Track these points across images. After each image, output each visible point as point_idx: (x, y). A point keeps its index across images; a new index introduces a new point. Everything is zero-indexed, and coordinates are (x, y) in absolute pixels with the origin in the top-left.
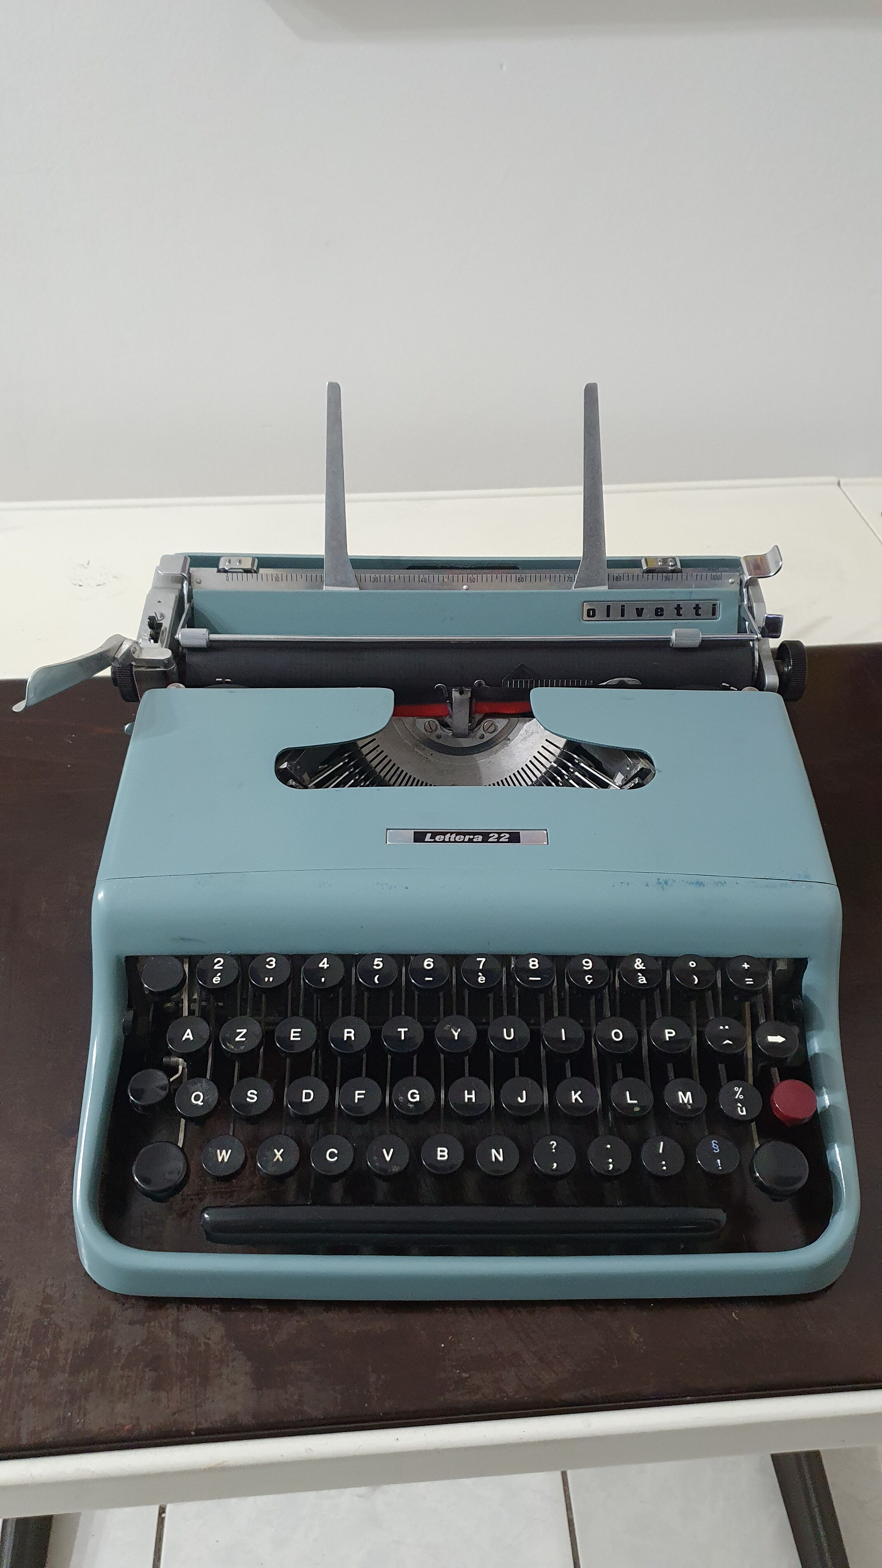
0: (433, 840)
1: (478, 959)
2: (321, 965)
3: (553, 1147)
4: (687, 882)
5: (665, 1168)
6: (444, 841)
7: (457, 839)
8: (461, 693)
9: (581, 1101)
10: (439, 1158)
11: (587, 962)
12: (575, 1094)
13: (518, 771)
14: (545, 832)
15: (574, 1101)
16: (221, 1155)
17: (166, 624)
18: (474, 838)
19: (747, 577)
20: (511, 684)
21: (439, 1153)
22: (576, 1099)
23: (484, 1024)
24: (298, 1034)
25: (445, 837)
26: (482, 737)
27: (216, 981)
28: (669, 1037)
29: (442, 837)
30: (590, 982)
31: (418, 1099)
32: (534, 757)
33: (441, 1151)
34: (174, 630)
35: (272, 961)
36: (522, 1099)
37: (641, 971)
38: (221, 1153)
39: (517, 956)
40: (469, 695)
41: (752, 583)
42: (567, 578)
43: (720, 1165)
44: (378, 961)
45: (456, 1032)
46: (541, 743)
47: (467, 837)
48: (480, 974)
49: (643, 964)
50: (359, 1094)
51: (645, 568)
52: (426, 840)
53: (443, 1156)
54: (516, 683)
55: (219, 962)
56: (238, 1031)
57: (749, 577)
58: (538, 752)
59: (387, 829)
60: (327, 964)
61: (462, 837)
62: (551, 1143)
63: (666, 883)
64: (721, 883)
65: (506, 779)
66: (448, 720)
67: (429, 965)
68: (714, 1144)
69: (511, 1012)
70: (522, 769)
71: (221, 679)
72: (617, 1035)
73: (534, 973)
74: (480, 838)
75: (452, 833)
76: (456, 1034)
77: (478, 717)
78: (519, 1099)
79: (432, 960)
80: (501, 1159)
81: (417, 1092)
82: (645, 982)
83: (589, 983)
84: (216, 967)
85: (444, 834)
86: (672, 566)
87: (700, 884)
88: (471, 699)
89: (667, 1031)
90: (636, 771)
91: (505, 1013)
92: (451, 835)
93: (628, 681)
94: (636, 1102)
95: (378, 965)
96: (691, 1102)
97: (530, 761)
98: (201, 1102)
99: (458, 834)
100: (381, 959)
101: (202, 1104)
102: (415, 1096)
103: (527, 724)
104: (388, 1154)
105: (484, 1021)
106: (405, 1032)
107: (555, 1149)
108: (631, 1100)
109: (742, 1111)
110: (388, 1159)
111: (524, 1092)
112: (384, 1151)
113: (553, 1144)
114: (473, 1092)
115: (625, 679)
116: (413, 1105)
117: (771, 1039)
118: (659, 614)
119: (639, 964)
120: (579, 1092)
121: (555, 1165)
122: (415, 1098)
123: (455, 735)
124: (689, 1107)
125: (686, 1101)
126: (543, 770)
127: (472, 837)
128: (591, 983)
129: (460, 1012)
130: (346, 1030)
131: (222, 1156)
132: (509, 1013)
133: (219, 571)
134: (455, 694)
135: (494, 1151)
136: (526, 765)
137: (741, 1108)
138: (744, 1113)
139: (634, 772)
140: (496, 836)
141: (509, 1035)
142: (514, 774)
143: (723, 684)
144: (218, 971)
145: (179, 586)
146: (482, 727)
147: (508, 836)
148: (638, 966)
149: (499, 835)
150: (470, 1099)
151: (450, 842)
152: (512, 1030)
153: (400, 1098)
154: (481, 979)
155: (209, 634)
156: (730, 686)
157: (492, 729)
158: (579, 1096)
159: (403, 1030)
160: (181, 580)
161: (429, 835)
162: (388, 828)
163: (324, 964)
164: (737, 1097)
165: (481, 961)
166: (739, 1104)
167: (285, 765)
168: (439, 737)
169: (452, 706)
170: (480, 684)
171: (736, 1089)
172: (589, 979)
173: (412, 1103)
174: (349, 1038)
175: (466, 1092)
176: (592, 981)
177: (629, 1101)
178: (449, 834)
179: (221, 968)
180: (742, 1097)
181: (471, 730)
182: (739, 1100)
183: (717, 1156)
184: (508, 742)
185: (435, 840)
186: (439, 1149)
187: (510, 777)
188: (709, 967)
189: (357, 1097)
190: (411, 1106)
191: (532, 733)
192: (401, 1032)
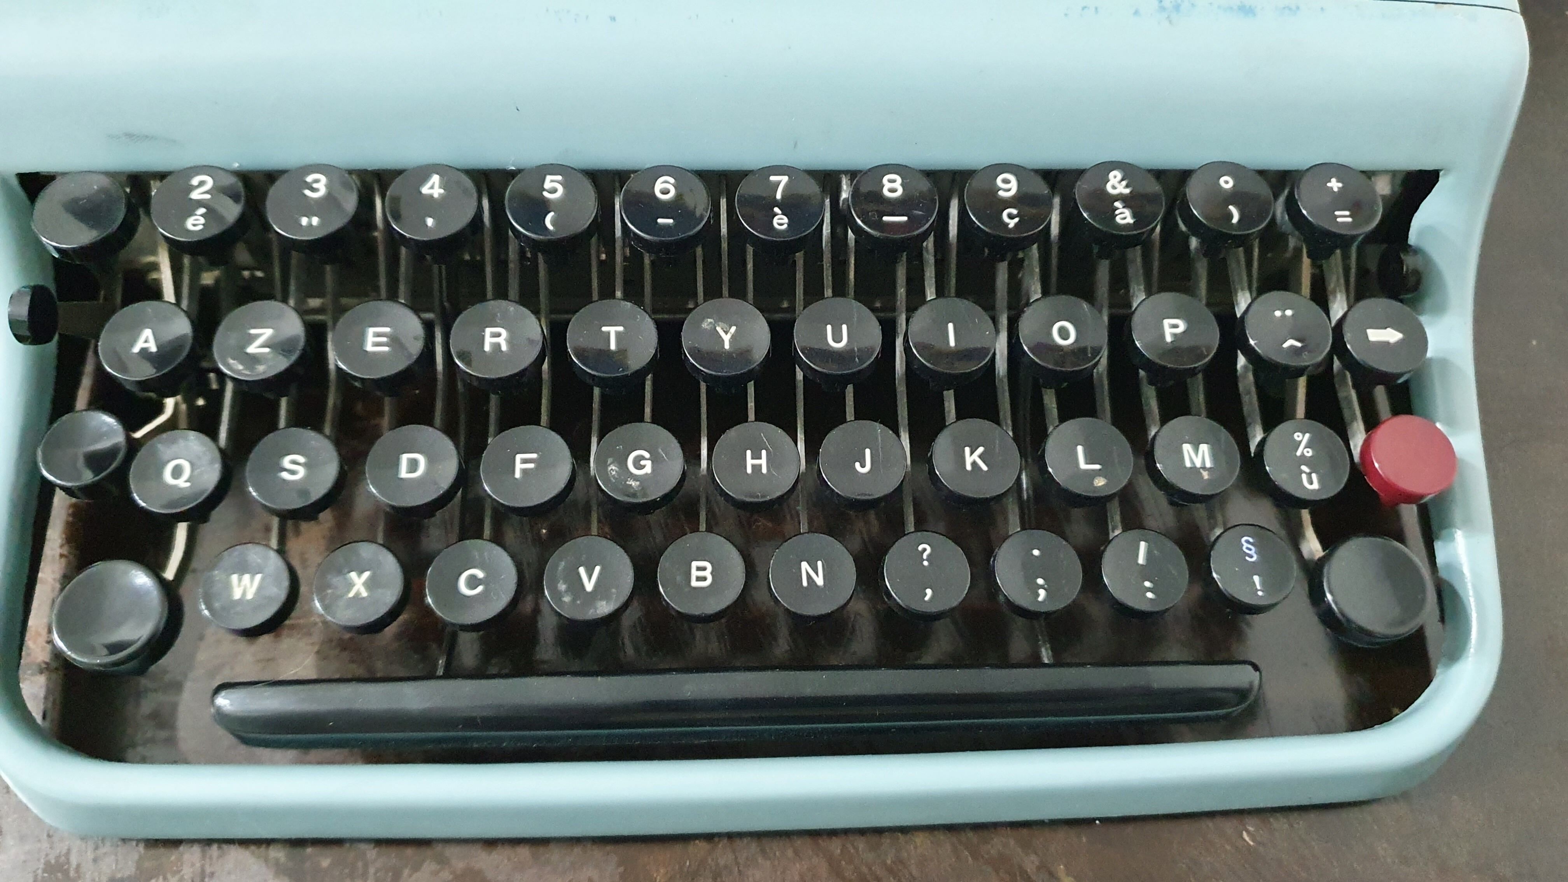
1: (773, 178)
2: (425, 190)
3: (925, 556)
4: (1219, 7)
5: (1150, 595)
9: (985, 468)
10: (694, 583)
11: (1006, 181)
12: (972, 453)
15: (969, 467)
16: (239, 585)
21: (694, 573)
22: (974, 464)
23: (785, 310)
24: (384, 339)
27: (194, 225)
28: (1175, 335)
30: (1012, 223)
31: (648, 469)
33: (699, 569)
35: (317, 181)
36: (863, 466)
37: (1121, 197)
38: (240, 580)
39: (853, 174)
43: (1258, 587)
44: (552, 181)
45: (726, 333)
48: (776, 210)
49: (1124, 183)
50: (525, 461)
53: (704, 579)
55: (202, 183)
56: (253, 331)
60: (440, 187)
62: (920, 548)
64: (1290, 9)
67: (665, 192)
68: (1245, 545)
69: (840, 291)
72: (1064, 334)
73: (895, 207)
76: (727, 338)
78: (857, 465)
79: (672, 180)
80: (820, 581)
81: (647, 455)
82: (1130, 220)
83: (1011, 225)
84: (195, 195)
89: (1167, 322)
91: (828, 292)
94: (1098, 467)
95: (553, 191)
96: (1208, 465)
98: (186, 481)
100: (559, 178)
101: (188, 484)
102: (643, 463)
104: (590, 577)
105: (785, 305)
106: (618, 334)
107: (927, 560)
108: (1087, 463)
109: (1311, 483)
110: (589, 586)
111: (868, 452)
112: (582, 570)
113: (925, 550)
114: (764, 452)
116: (638, 483)
117: (1375, 335)
119: (1116, 184)
120: (981, 450)
121: (929, 592)
122: (643, 467)
124: (1206, 475)
125: (1198, 465)
128: (1016, 225)
129: (738, 292)
130: (488, 331)
131: (242, 588)
132: (836, 294)
135: (805, 565)
137: (1309, 475)
138: (1316, 486)
141: (837, 338)
144: (200, 203)
148: (1114, 187)
150: (757, 468)
152: (844, 327)
153: (610, 469)
154: (781, 222)
158: (980, 457)
159: (613, 331)
163: (432, 187)
164: (1299, 453)
165: (779, 183)
166: (1304, 468)
171: (1298, 436)
172: (1011, 217)
173: (636, 478)
174: (497, 346)
175: (749, 453)
176: (1017, 220)
177: (1083, 466)
179: (208, 196)
180: (1309, 453)
182: (1303, 460)
183: (1254, 568)
186: (695, 564)
188: (1263, 189)
189: (519, 466)
190: (634, 484)
192: (609, 333)
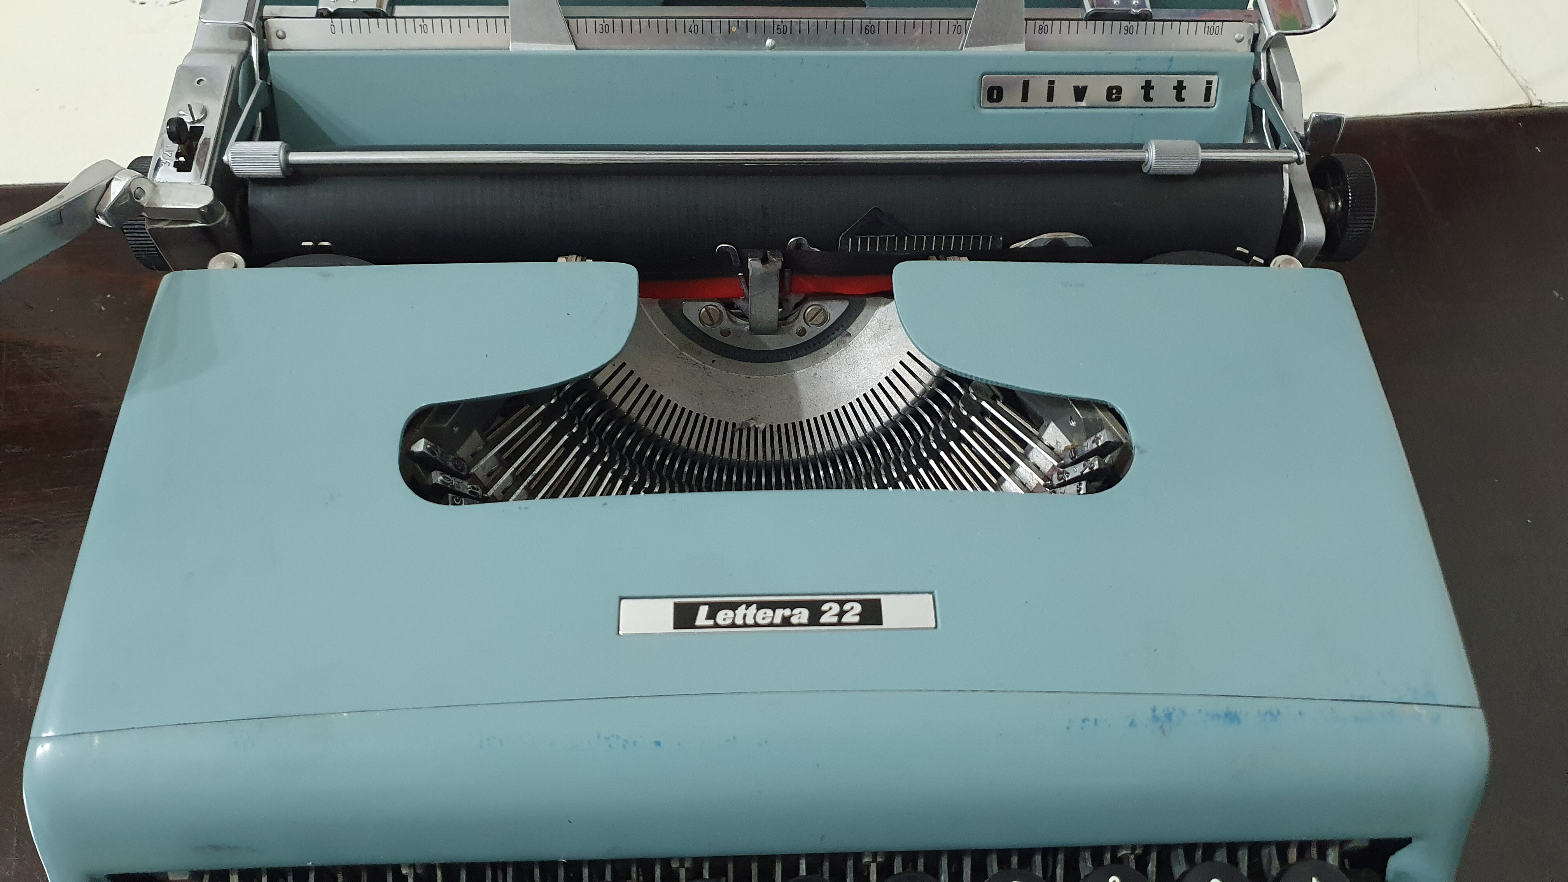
0: (711, 622)
4: (1208, 714)
6: (733, 625)
7: (760, 621)
8: (764, 261)
13: (865, 395)
14: (931, 597)
17: (210, 129)
18: (792, 615)
19: (1269, 31)
20: (855, 243)
25: (735, 615)
26: (802, 332)
29: (730, 613)
32: (894, 371)
34: (222, 145)
40: (779, 265)
41: (1278, 42)
42: (952, 28)
46: (907, 347)
47: (780, 612)
51: (1089, 9)
52: (698, 623)
54: (864, 242)
57: (1274, 33)
58: (901, 363)
59: (621, 598)
61: (769, 612)
63: (1169, 716)
64: (1272, 714)
65: (844, 408)
66: (740, 303)
70: (872, 390)
71: (310, 244)
74: (803, 615)
75: (749, 604)
77: (794, 299)
85: (733, 607)
86: (1138, 7)
87: (1232, 717)
88: (782, 271)
90: (1095, 446)
92: (747, 609)
93: (1068, 238)
97: (887, 378)
99: (761, 605)
103: (882, 309)
115: (1063, 235)
118: (1114, 96)
123: (753, 331)
126: (910, 397)
127: (787, 612)
133: (320, 15)
134: (754, 264)
136: (880, 385)
139: (1089, 445)
140: (836, 608)
142: (858, 400)
143: (1238, 249)
145: (243, 45)
146: (801, 316)
147: (858, 608)
149: (841, 607)
151: (745, 625)
155: (287, 152)
156: (1251, 254)
157: (820, 319)
160: (244, 33)
161: (703, 611)
162: (623, 595)
167: (420, 446)
168: (726, 333)
169: (747, 282)
170: (798, 245)
178: (744, 606)
181: (784, 320)
184: (847, 339)
185: (715, 622)
187: (851, 404)
191: (890, 326)
